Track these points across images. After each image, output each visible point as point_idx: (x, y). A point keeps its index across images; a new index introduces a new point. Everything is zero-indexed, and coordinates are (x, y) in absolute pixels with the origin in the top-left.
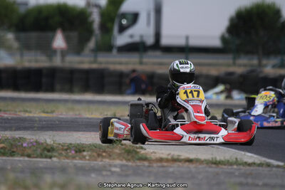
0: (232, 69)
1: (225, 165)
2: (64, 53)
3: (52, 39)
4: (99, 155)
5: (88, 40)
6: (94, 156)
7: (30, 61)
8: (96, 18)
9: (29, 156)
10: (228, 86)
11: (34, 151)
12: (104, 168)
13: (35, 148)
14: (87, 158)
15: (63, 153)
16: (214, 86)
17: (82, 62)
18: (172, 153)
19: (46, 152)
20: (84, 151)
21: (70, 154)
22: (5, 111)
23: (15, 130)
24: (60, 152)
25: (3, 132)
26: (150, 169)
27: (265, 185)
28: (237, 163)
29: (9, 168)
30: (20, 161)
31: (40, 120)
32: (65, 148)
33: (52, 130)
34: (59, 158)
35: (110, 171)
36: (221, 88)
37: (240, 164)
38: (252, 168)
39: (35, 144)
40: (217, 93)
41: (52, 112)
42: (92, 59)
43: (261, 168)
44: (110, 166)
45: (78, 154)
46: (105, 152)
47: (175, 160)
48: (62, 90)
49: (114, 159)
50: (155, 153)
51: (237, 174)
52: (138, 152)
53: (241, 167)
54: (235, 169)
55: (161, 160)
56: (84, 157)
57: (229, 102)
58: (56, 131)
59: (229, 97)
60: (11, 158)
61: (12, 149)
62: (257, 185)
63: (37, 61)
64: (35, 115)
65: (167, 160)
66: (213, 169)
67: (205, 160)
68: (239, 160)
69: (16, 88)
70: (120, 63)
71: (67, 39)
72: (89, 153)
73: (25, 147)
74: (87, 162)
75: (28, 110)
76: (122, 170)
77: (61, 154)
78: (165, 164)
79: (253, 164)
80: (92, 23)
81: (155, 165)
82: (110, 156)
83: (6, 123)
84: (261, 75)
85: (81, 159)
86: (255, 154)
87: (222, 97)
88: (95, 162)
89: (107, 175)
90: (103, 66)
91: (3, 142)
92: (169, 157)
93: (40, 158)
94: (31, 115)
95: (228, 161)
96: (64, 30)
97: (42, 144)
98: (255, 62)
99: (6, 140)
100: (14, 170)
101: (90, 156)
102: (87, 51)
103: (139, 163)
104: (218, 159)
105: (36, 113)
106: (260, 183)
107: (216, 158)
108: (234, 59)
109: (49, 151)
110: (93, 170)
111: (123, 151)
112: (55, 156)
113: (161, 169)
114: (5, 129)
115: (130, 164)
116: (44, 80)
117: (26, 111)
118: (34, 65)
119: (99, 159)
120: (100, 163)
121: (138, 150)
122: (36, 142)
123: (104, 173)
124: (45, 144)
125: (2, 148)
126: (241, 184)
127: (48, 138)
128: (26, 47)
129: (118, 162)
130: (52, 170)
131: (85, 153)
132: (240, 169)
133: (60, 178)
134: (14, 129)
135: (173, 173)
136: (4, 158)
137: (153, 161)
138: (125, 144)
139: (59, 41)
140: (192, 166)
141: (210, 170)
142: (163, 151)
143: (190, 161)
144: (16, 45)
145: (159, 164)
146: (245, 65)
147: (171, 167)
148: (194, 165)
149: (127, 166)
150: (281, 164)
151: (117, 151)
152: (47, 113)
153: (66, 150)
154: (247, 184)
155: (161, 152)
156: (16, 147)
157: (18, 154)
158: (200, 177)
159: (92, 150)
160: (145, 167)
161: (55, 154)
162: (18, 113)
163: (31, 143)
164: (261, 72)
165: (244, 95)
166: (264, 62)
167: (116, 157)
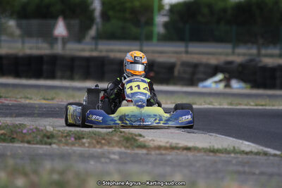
0: (230, 58)
1: (223, 153)
2: (65, 41)
3: (53, 26)
4: (98, 142)
5: (89, 27)
6: (93, 143)
7: (31, 48)
8: (97, 6)
9: (29, 142)
10: (227, 76)
11: (34, 137)
12: (103, 155)
13: (35, 135)
14: (87, 145)
15: (63, 140)
16: (214, 74)
17: (83, 50)
18: (171, 141)
19: (46, 139)
20: (83, 138)
21: (70, 141)
22: (5, 97)
23: (16, 117)
25: (3, 119)
26: (148, 157)
27: (262, 174)
28: (234, 151)
29: (9, 153)
30: (20, 147)
31: (41, 107)
32: (65, 134)
33: (52, 117)
34: (59, 145)
35: (109, 158)
36: (220, 76)
37: (237, 153)
38: (249, 156)
40: (216, 82)
41: (53, 99)
42: (93, 47)
43: (258, 157)
44: (109, 153)
45: (77, 141)
46: (104, 139)
47: (173, 148)
48: (62, 78)
49: (113, 146)
50: (154, 141)
51: (234, 162)
52: (137, 140)
53: (239, 155)
54: (233, 157)
55: (159, 148)
56: (83, 144)
57: (228, 90)
58: (56, 117)
59: (228, 85)
60: (11, 144)
61: (12, 136)
62: (254, 174)
63: (38, 48)
64: (35, 102)
65: (166, 148)
66: (211, 157)
67: (203, 149)
68: (236, 148)
69: (17, 75)
71: (68, 27)
72: (89, 140)
73: (25, 134)
74: (87, 149)
75: (29, 96)
76: (121, 158)
77: (60, 141)
78: (163, 152)
79: (251, 152)
80: (93, 11)
81: (153, 153)
82: (109, 143)
83: (7, 109)
84: (260, 65)
85: (80, 146)
86: (253, 142)
87: (221, 86)
88: (94, 149)
89: (106, 163)
90: (104, 54)
91: (3, 129)
92: (168, 145)
93: (40, 144)
94: (32, 102)
95: (226, 149)
96: (65, 18)
97: (42, 130)
98: (254, 51)
99: (7, 126)
100: (14, 156)
101: (89, 143)
102: (88, 39)
103: (137, 151)
104: (216, 147)
105: (36, 100)
106: (257, 171)
107: (213, 146)
108: (234, 48)
109: (48, 138)
110: (92, 156)
111: (122, 139)
112: (54, 143)
113: (159, 157)
114: (6, 115)
115: (129, 151)
116: (45, 67)
117: (27, 98)
118: (35, 52)
119: (98, 146)
120: (99, 150)
121: (137, 138)
122: (36, 128)
123: (103, 160)
124: (45, 132)
125: (2, 134)
126: (239, 173)
127: (48, 125)
128: (27, 34)
129: (116, 149)
130: (51, 156)
131: (84, 140)
132: (237, 158)
133: (59, 165)
134: (14, 115)
135: (171, 160)
136: (4, 144)
137: (152, 148)
138: (124, 132)
139: (60, 29)
140: (190, 154)
141: (208, 158)
142: (162, 139)
143: (188, 149)
144: (17, 32)
145: (158, 152)
146: (244, 55)
147: (169, 155)
148: (192, 153)
149: (125, 153)
150: (278, 153)
151: (116, 138)
152: (48, 99)
153: (66, 137)
154: (244, 173)
155: (159, 139)
156: (16, 133)
157: (18, 140)
158: (198, 165)
159: (91, 137)
160: (143, 154)
161: (54, 141)
162: (19, 100)
163: (31, 129)
164: (260, 61)
165: (242, 85)
166: (263, 51)
167: (114, 144)
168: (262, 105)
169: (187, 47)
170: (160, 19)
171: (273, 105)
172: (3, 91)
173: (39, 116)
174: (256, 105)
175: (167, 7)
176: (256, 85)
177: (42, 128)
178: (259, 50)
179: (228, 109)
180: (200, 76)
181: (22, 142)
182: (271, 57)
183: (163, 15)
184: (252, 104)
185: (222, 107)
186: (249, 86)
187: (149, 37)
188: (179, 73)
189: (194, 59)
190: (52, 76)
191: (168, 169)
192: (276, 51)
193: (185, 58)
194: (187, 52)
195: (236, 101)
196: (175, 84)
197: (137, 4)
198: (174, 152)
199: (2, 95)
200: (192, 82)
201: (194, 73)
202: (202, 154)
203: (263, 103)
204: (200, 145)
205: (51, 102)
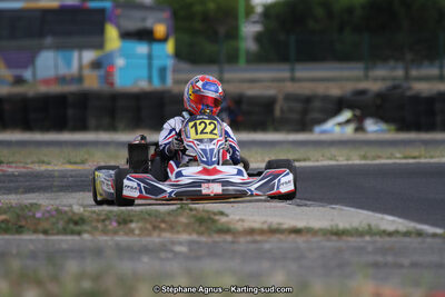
0: (363, 85)
1: (352, 236)
4: (155, 228)
6: (146, 229)
9: (45, 232)
10: (358, 112)
11: (54, 224)
12: (164, 247)
13: (54, 220)
14: (137, 232)
15: (99, 225)
16: (337, 112)
18: (270, 220)
19: (71, 226)
20: (131, 221)
21: (110, 227)
22: (8, 163)
23: (25, 193)
24: (94, 224)
25: (5, 197)
26: (235, 247)
27: (414, 265)
28: (370, 232)
29: (14, 252)
30: (31, 240)
31: (63, 175)
32: (103, 217)
34: (93, 235)
35: (173, 251)
36: (347, 115)
37: (375, 234)
38: (393, 239)
40: (340, 124)
41: (83, 162)
43: (407, 239)
44: (173, 243)
45: (122, 226)
46: (163, 221)
47: (273, 231)
48: (98, 128)
49: (178, 232)
50: (243, 220)
51: (370, 248)
52: (216, 221)
53: (378, 238)
54: (368, 242)
55: (252, 231)
57: (360, 136)
58: (89, 191)
60: (17, 237)
61: (18, 223)
62: (401, 266)
64: (56, 168)
65: (262, 232)
66: (334, 243)
67: (321, 230)
68: (373, 226)
69: (27, 126)
72: (140, 224)
73: (39, 219)
74: (137, 238)
75: (46, 159)
76: (191, 250)
77: (96, 228)
78: (258, 238)
79: (396, 232)
81: (242, 240)
82: (172, 228)
83: (12, 181)
84: (409, 93)
85: (126, 234)
86: (400, 217)
87: (350, 129)
88: (149, 239)
89: (167, 259)
91: (5, 212)
92: (265, 227)
93: (63, 234)
94: (50, 168)
95: (357, 229)
97: (66, 212)
98: (400, 73)
99: (10, 209)
101: (141, 229)
103: (217, 238)
104: (341, 226)
105: (57, 165)
106: (406, 262)
107: (337, 225)
108: (367, 69)
109: (76, 223)
110: (146, 250)
111: (192, 220)
112: (86, 232)
113: (252, 246)
114: (9, 191)
115: (203, 239)
116: (70, 112)
117: (43, 162)
119: (156, 234)
120: (157, 240)
121: (217, 217)
122: (57, 210)
123: (163, 255)
124: (70, 213)
125: (3, 221)
126: (376, 265)
127: (75, 203)
129: (184, 237)
130: (80, 253)
131: (133, 225)
132: (374, 242)
133: (91, 266)
134: (21, 190)
135: (270, 251)
136: (7, 237)
137: (240, 233)
138: (195, 209)
140: (300, 240)
141: (329, 244)
142: (256, 218)
143: (297, 231)
145: (249, 238)
146: (384, 79)
147: (266, 241)
148: (303, 238)
149: (198, 243)
150: (439, 231)
151: (183, 220)
152: (75, 163)
153: (104, 220)
154: (386, 265)
155: (251, 218)
156: (26, 218)
157: (29, 229)
158: (312, 256)
159: (144, 219)
160: (226, 242)
161: (86, 227)
162: (30, 166)
163: (48, 212)
164: (410, 88)
165: (383, 126)
166: (414, 73)
167: (181, 229)
168: (414, 158)
169: (292, 70)
170: (250, 29)
171: (432, 157)
172: (5, 153)
173: (62, 191)
174: (405, 158)
175: (259, 10)
176: (404, 125)
177: (66, 209)
178: (407, 70)
179: (360, 165)
180: (316, 115)
181: (35, 232)
182: (427, 81)
183: (254, 22)
184: (398, 155)
185: (350, 162)
186: (393, 127)
187: (233, 58)
188: (282, 111)
189: (305, 89)
190: (82, 126)
191: (265, 265)
192: (434, 71)
193: (291, 88)
194: (293, 79)
195: (372, 151)
196: (277, 130)
197: (211, 6)
198: (275, 238)
199: (3, 159)
200: (304, 125)
201: (305, 112)
202: (319, 239)
203: (416, 154)
204: (316, 224)
205: (80, 167)
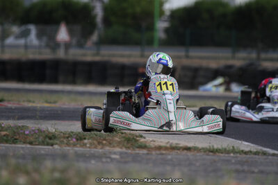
0: (231, 62)
1: (222, 153)
2: (67, 46)
3: (56, 31)
4: (99, 143)
5: (91, 33)
6: (94, 144)
8: (99, 12)
9: (31, 143)
10: (228, 79)
11: (36, 138)
12: (105, 155)
13: (37, 136)
14: (88, 145)
15: (65, 141)
16: (214, 78)
17: (84, 55)
18: (171, 141)
19: (47, 140)
20: (85, 139)
21: (71, 142)
22: (8, 101)
23: (18, 120)
24: (62, 139)
25: (6, 121)
26: (149, 157)
27: (261, 172)
28: (234, 151)
29: (11, 154)
30: (23, 148)
31: (43, 110)
32: (67, 135)
33: (55, 119)
34: (61, 146)
35: (110, 158)
36: (220, 80)
37: (237, 153)
38: (248, 156)
39: (37, 131)
40: (216, 86)
41: (55, 102)
42: (95, 52)
43: (257, 156)
44: (110, 153)
45: (79, 142)
46: (105, 140)
47: (173, 148)
48: (65, 82)
49: (114, 147)
50: (154, 141)
51: (233, 161)
52: (138, 140)
53: (238, 155)
54: (233, 157)
55: (160, 148)
56: (85, 145)
57: (228, 94)
58: (59, 120)
59: (228, 89)
60: (13, 145)
61: (14, 137)
62: (253, 172)
63: (40, 53)
64: (39, 105)
65: (166, 148)
66: (211, 157)
67: (203, 149)
68: (235, 148)
69: (20, 79)
70: (122, 56)
71: (71, 32)
72: (90, 141)
73: (27, 135)
74: (88, 149)
75: (31, 99)
76: (121, 158)
77: (62, 142)
78: (164, 152)
79: (250, 152)
80: (95, 17)
81: (154, 153)
83: (10, 112)
84: (260, 68)
85: (81, 146)
86: (252, 143)
87: (221, 90)
88: (95, 150)
89: (107, 162)
90: (106, 59)
91: (6, 130)
92: (168, 145)
93: (42, 145)
94: (34, 105)
95: (225, 149)
96: (68, 23)
97: (44, 131)
98: (254, 55)
99: (9, 128)
101: (91, 144)
102: (89, 43)
103: (137, 151)
104: (215, 147)
105: (39, 103)
106: (256, 170)
107: (213, 146)
108: (234, 52)
109: (50, 139)
110: (93, 156)
111: (123, 139)
112: (56, 144)
113: (160, 156)
114: (8, 118)
115: (130, 151)
116: (48, 72)
117: (29, 101)
119: (100, 147)
120: (100, 150)
121: (138, 138)
122: (39, 130)
123: (104, 160)
124: (47, 132)
125: (4, 135)
126: (237, 171)
127: (50, 127)
129: (118, 150)
130: (53, 156)
131: (86, 141)
132: (236, 157)
133: (60, 164)
135: (171, 160)
136: (7, 145)
137: (152, 148)
138: (125, 133)
139: (63, 34)
140: (189, 154)
141: (208, 157)
142: (162, 140)
143: (188, 149)
145: (158, 152)
146: (244, 59)
147: (169, 154)
148: (192, 153)
149: (126, 153)
150: (276, 152)
151: (117, 139)
152: (50, 103)
153: (68, 138)
154: (243, 171)
155: (159, 140)
156: (19, 134)
157: (20, 141)
158: (198, 164)
159: (93, 138)
160: (143, 154)
161: (58, 142)
162: (22, 103)
163: (33, 131)
164: (260, 65)
166: (263, 56)
167: (116, 145)
169: (187, 51)
170: (161, 25)
172: (6, 95)
173: (41, 119)
175: (168, 13)
177: (44, 129)
178: (259, 54)
180: (201, 80)
181: (24, 143)
182: (271, 61)
183: (164, 21)
188: (180, 77)
189: (195, 63)
190: (55, 81)
191: (168, 168)
192: (275, 55)
193: (186, 62)
194: (187, 57)
197: (138, 10)
198: (174, 152)
199: (5, 98)
200: (193, 85)
201: (194, 77)
202: (202, 154)
204: (200, 145)
205: (53, 105)
